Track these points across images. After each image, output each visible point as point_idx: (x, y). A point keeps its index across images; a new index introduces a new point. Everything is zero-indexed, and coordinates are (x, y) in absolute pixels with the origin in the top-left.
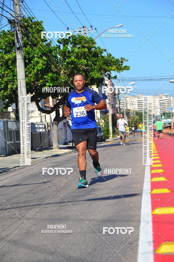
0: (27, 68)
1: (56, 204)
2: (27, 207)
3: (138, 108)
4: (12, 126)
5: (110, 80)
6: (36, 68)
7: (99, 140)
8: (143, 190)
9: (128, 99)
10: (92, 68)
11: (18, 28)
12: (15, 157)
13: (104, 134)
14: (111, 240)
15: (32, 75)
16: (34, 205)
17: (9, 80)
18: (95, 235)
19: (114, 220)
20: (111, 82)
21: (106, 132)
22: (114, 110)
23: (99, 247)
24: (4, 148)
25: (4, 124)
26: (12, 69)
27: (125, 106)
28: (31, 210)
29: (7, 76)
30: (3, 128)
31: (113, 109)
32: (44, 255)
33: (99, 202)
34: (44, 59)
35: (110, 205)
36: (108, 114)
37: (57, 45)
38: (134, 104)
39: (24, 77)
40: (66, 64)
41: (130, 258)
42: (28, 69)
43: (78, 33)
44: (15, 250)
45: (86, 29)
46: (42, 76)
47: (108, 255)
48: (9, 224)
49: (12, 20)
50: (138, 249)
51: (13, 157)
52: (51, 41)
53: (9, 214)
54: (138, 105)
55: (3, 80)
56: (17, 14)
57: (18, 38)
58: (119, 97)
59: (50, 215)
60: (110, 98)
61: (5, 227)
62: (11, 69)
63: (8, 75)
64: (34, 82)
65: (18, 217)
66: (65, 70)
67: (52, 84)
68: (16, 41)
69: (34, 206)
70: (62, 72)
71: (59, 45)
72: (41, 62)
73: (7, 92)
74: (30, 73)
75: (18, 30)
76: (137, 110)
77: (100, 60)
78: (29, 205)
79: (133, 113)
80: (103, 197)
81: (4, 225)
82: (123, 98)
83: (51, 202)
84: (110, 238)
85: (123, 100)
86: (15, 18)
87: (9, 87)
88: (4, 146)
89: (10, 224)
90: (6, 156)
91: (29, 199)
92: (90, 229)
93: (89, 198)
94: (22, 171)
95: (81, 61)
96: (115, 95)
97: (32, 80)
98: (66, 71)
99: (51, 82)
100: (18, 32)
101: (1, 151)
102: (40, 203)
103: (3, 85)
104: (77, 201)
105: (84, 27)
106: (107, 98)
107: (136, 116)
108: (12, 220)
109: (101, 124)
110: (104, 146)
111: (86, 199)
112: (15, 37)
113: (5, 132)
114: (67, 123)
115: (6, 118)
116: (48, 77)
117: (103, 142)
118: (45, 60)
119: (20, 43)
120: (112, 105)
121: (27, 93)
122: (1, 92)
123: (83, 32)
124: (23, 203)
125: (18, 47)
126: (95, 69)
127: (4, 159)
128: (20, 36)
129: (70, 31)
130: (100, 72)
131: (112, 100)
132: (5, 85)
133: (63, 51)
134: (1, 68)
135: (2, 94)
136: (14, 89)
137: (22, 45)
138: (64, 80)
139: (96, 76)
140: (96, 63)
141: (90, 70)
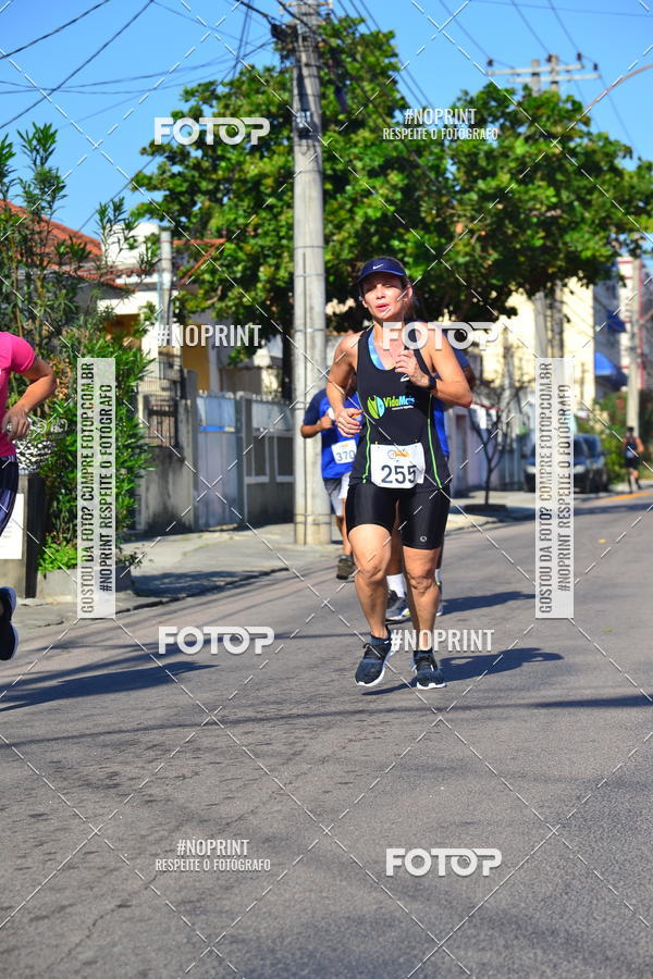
0: (328, 208)
1: (424, 713)
2: (314, 720)
4: (265, 419)
5: (637, 262)
6: (360, 212)
7: (588, 487)
10: (575, 216)
11: (308, 57)
12: (273, 534)
13: (606, 464)
15: (347, 235)
16: (340, 713)
17: (262, 247)
19: (638, 782)
20: (644, 270)
21: (614, 456)
22: (649, 374)
23: (583, 879)
24: (234, 500)
25: (238, 411)
26: (275, 210)
28: (331, 731)
29: (256, 236)
30: (234, 424)
31: (645, 373)
32: (374, 894)
33: (583, 714)
34: (392, 182)
35: (626, 729)
36: (624, 389)
39: (319, 241)
40: (475, 197)
42: (333, 213)
43: (528, 80)
45: (557, 64)
46: (386, 238)
47: (614, 913)
48: (248, 778)
49: (287, 26)
51: (266, 533)
53: (251, 739)
55: (241, 249)
56: (305, 4)
57: (303, 95)
59: (400, 752)
60: (636, 330)
61: (233, 787)
62: (271, 207)
63: (260, 231)
64: (351, 262)
65: (280, 754)
66: (472, 219)
67: (421, 273)
68: (296, 105)
69: (339, 718)
72: (381, 192)
73: (253, 293)
74: (339, 227)
75: (307, 65)
78: (322, 710)
80: (599, 697)
81: (233, 779)
83: (404, 704)
86: (299, 19)
87: (260, 274)
88: (232, 490)
89: (251, 777)
90: (241, 527)
91: (323, 690)
93: (544, 697)
94: (297, 585)
95: (534, 190)
97: (346, 255)
98: (475, 225)
99: (416, 263)
100: (305, 72)
101: (224, 512)
103: (240, 268)
104: (499, 706)
105: (554, 59)
106: (624, 330)
109: (598, 427)
110: (604, 510)
111: (532, 701)
112: (291, 91)
113: (239, 440)
114: (468, 420)
115: (244, 390)
116: (406, 244)
117: (601, 495)
119: (312, 115)
120: (642, 355)
121: (328, 299)
122: (230, 294)
123: (545, 79)
124: (298, 703)
125: (301, 126)
126: (583, 220)
127: (231, 538)
128: (310, 86)
129: (497, 72)
130: (602, 234)
131: (641, 340)
132: (249, 268)
133: (469, 150)
134: (237, 206)
135: (233, 299)
136: (279, 283)
137: (317, 120)
138: (467, 258)
139: (587, 249)
140: (588, 197)
141: (566, 223)
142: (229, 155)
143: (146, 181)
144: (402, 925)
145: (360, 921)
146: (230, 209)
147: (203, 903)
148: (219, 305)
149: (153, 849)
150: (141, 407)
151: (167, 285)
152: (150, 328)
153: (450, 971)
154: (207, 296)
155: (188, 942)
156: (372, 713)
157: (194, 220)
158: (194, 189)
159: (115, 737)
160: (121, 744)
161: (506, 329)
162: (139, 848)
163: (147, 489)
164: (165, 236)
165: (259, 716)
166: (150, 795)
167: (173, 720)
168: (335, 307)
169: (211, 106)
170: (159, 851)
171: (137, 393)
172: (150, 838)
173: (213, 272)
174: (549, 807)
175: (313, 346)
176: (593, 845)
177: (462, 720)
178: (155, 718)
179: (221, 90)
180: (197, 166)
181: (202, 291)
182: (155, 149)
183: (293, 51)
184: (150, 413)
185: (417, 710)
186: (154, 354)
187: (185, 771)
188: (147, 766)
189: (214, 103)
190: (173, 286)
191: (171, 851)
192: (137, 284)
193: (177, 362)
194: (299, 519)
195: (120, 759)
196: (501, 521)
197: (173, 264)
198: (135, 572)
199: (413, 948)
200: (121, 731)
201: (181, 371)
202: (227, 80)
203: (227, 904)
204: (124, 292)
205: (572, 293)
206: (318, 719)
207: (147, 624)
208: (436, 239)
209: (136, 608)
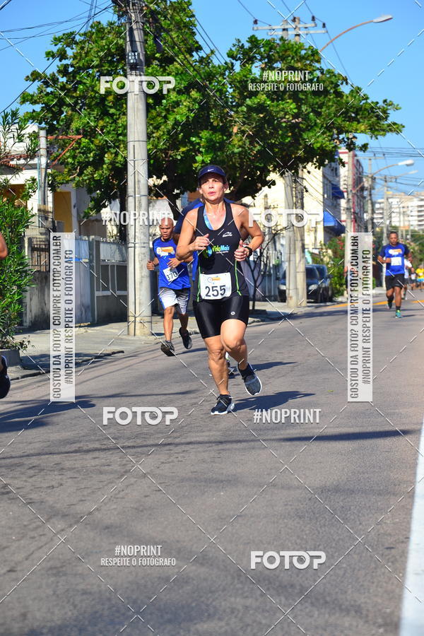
0: (150, 115)
1: (211, 445)
2: (139, 450)
3: (417, 223)
4: (108, 253)
5: (351, 153)
6: (171, 118)
8: (422, 423)
9: (394, 201)
10: (310, 122)
11: (136, 16)
12: (114, 329)
13: (331, 284)
14: (341, 537)
15: (162, 133)
16: (156, 445)
17: (106, 141)
18: (301, 522)
19: (348, 489)
20: (356, 158)
21: (336, 278)
22: (359, 226)
24: (88, 307)
25: (90, 248)
26: (115, 117)
27: (385, 218)
28: (150, 456)
30: (88, 257)
31: (356, 225)
33: (315, 446)
34: (193, 97)
35: (341, 454)
36: (343, 235)
37: (226, 63)
38: (409, 213)
39: (144, 137)
40: (245, 109)
41: (386, 582)
42: (153, 119)
43: (280, 34)
44: (107, 549)
45: (299, 23)
46: (187, 136)
48: (95, 487)
50: (406, 562)
51: (109, 328)
52: (212, 52)
53: (97, 462)
54: (419, 216)
55: (92, 142)
57: (133, 41)
58: (373, 196)
59: (195, 470)
60: (350, 197)
61: (85, 493)
62: (112, 115)
63: (105, 130)
64: (165, 151)
65: (116, 471)
66: (244, 123)
67: (210, 159)
68: (128, 48)
70: (235, 130)
71: (232, 64)
72: (185, 104)
73: (101, 171)
74: (157, 128)
75: (136, 22)
76: (416, 229)
77: (330, 104)
78: (145, 443)
79: (404, 235)
81: (85, 488)
82: (383, 198)
83: (198, 439)
84: (339, 532)
85: (383, 203)
87: (105, 159)
88: (87, 300)
89: (97, 487)
90: (93, 325)
92: (289, 508)
93: (289, 434)
94: (131, 362)
95: (283, 104)
96: (362, 189)
97: (161, 146)
98: (245, 128)
99: (207, 152)
100: (134, 26)
101: (81, 315)
102: (169, 440)
103: (92, 154)
105: (296, 20)
106: (343, 197)
107: (412, 244)
108: (103, 477)
109: (326, 259)
110: (330, 313)
111: (282, 437)
112: (125, 39)
113: (91, 267)
115: (95, 235)
116: (201, 140)
117: (328, 304)
118: (195, 100)
119: (139, 54)
120: (354, 213)
121: (150, 176)
122: (85, 172)
123: (292, 33)
124: (129, 438)
125: (132, 61)
126: (316, 124)
127: (86, 331)
128: (138, 36)
129: (260, 28)
130: (328, 134)
131: (354, 203)
132: (98, 155)
133: (241, 78)
134: (89, 114)
135: (88, 175)
136: (117, 165)
137: (142, 58)
138: (240, 149)
139: (317, 142)
140: (319, 110)
141: (304, 127)
142: (85, 81)
143: (30, 98)
144: (195, 582)
145: (167, 580)
146: (85, 116)
147: (64, 569)
148: (77, 179)
149: (32, 534)
150: (26, 245)
151: (44, 166)
152: (33, 194)
153: (224, 611)
154: (70, 173)
155: (54, 594)
156: (177, 445)
157: (62, 124)
158: (61, 103)
159: (8, 461)
160: (12, 466)
161: (266, 196)
162: (22, 533)
163: (31, 300)
164: (43, 133)
165: (103, 447)
166: (31, 499)
167: (47, 450)
168: (154, 181)
169: (72, 49)
170: (36, 535)
171: (24, 236)
172: (31, 527)
173: (74, 157)
174: (291, 505)
175: (140, 206)
176: (319, 529)
177: (236, 449)
178: (34, 449)
179: (78, 38)
180: (63, 88)
181: (66, 170)
182: (35, 76)
183: (126, 13)
184: (33, 249)
185: (206, 443)
186: (35, 211)
187: (53, 483)
188: (30, 480)
189: (74, 46)
190: (48, 166)
191: (44, 535)
192: (24, 165)
193: (50, 215)
194: (131, 319)
195: (11, 475)
196: (262, 321)
197: (48, 152)
198: (22, 353)
199: (201, 597)
200: (12, 457)
201: (53, 222)
202: (82, 32)
203: (80, 569)
204: (16, 170)
205: (309, 172)
206: (141, 449)
207: (31, 387)
208: (220, 137)
209: (23, 377)
